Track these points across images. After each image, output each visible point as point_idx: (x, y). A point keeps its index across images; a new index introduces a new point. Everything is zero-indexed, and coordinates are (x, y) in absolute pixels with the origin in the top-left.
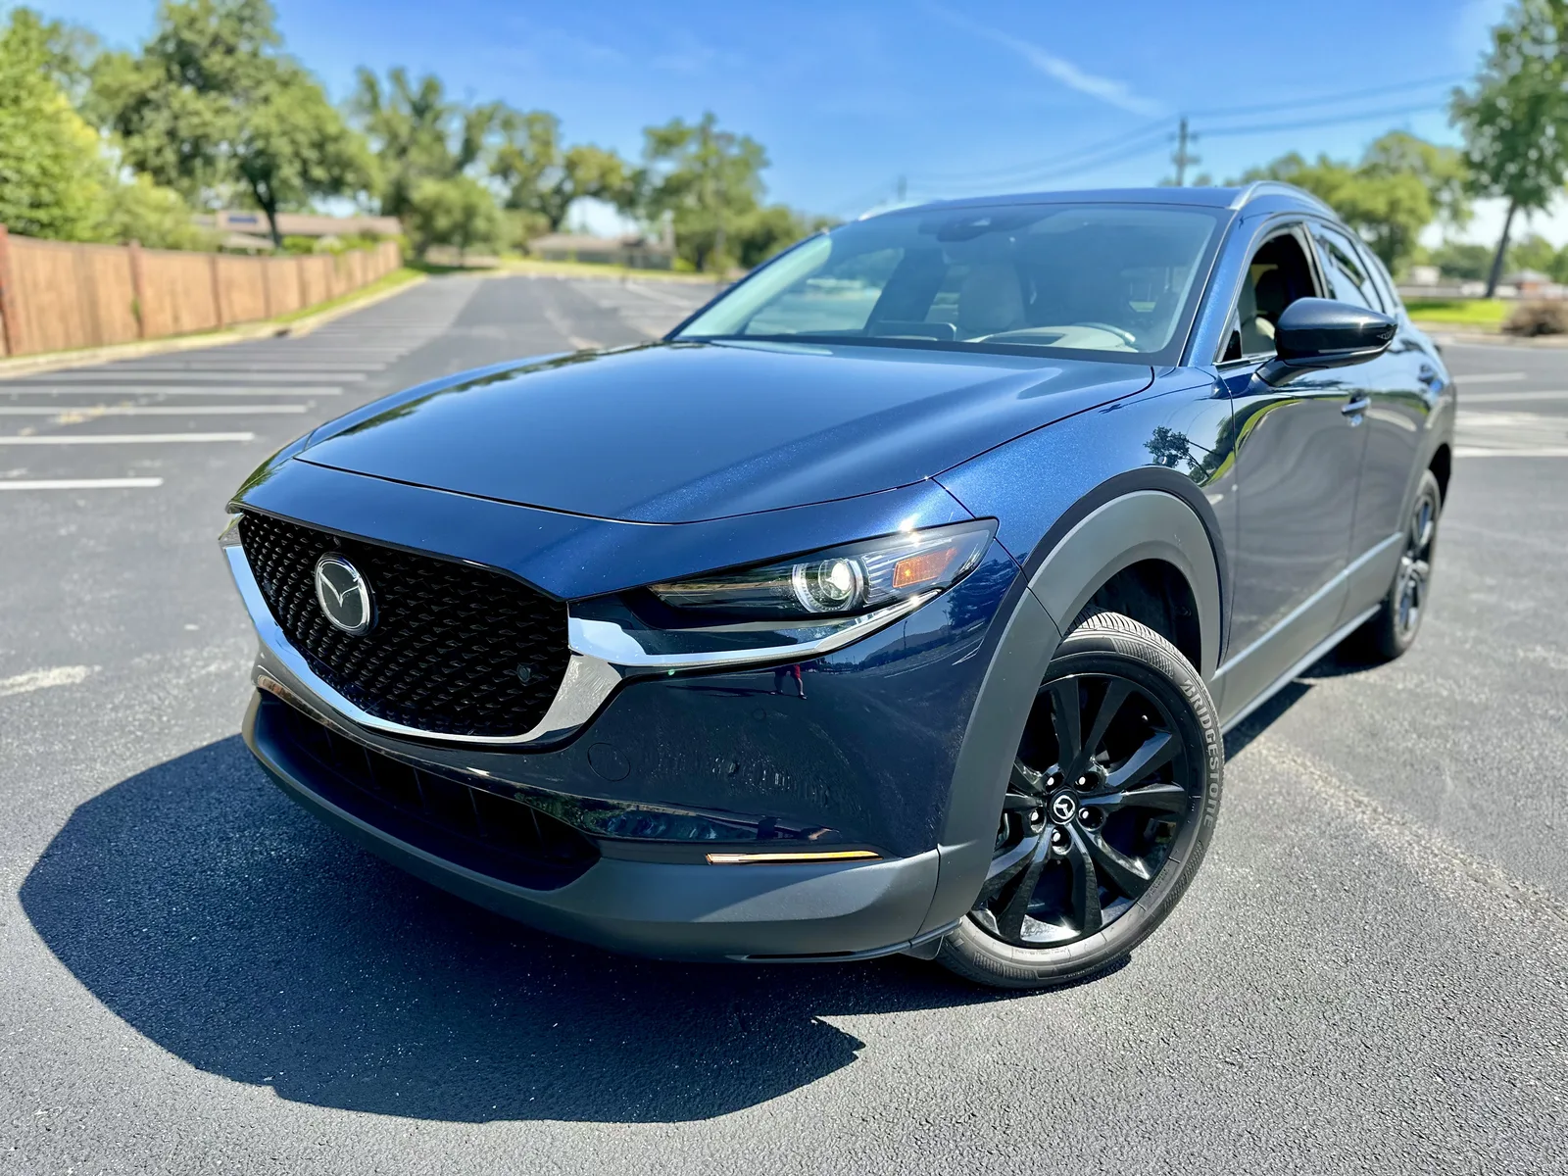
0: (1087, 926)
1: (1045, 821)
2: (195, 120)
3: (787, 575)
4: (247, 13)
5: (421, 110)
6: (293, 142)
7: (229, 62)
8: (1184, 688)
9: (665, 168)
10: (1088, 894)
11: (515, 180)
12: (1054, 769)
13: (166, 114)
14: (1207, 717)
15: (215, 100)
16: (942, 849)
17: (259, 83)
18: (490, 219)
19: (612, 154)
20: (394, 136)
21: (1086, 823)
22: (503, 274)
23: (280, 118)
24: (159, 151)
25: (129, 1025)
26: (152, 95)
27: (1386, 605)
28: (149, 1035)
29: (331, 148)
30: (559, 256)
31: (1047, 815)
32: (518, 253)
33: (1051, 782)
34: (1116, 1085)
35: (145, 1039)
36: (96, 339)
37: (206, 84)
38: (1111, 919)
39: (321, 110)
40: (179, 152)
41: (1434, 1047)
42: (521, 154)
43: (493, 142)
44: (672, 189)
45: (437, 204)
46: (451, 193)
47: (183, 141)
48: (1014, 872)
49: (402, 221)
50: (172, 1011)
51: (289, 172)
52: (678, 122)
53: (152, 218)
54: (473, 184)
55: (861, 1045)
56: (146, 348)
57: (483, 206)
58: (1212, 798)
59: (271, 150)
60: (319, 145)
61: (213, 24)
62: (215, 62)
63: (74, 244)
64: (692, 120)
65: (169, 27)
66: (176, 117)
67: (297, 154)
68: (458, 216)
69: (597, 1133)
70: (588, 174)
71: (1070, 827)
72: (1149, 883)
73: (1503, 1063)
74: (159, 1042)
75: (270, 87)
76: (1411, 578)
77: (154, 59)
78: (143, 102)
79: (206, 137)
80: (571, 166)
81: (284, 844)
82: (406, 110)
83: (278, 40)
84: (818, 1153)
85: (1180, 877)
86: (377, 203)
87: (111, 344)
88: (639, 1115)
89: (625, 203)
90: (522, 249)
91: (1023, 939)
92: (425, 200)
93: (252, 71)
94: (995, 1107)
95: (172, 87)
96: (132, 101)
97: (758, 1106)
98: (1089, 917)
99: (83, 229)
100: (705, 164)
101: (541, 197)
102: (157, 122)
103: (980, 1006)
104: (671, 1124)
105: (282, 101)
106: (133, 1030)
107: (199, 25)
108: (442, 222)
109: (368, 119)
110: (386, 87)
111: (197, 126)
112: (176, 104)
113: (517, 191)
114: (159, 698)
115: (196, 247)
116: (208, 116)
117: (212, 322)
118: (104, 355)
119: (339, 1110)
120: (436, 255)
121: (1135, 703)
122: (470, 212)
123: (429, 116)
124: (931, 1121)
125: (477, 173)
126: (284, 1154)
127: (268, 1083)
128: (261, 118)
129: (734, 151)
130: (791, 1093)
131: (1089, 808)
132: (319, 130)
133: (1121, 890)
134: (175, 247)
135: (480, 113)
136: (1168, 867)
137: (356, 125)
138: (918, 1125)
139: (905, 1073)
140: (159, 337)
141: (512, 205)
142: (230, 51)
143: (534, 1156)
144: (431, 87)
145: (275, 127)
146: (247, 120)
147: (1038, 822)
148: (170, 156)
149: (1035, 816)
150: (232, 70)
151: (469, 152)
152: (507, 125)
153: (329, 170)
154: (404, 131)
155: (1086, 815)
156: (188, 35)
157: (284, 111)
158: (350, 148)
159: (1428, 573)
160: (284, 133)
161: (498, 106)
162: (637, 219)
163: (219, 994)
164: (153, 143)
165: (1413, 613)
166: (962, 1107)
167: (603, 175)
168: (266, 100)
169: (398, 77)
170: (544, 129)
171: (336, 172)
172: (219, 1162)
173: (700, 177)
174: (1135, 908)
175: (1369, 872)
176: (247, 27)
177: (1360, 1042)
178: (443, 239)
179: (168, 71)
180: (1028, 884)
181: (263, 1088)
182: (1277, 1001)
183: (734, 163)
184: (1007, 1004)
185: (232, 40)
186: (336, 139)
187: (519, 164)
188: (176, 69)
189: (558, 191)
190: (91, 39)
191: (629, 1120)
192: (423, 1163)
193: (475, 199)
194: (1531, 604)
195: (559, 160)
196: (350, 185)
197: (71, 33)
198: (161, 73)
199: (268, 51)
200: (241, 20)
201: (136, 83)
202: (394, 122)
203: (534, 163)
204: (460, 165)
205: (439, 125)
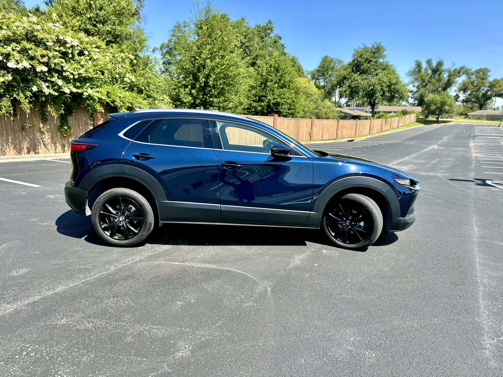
2: (356, 82)
4: (376, 51)
5: (435, 71)
6: (381, 86)
7: (369, 65)
11: (468, 93)
13: (349, 81)
15: (363, 76)
17: (376, 70)
18: (451, 106)
20: (423, 81)
22: (453, 123)
23: (380, 80)
26: (347, 76)
29: (393, 87)
32: (463, 117)
37: (363, 72)
39: (392, 76)
45: (432, 102)
46: (438, 98)
47: (352, 88)
49: (422, 107)
51: (378, 94)
54: (448, 94)
59: (375, 88)
60: (389, 87)
61: (367, 55)
62: (365, 66)
63: (296, 119)
65: (356, 57)
66: (352, 82)
67: (382, 89)
68: (439, 105)
70: (498, 89)
75: (379, 71)
77: (350, 66)
78: (345, 78)
79: (358, 86)
80: (492, 86)
82: (430, 72)
83: (384, 57)
90: (466, 116)
92: (428, 100)
93: (375, 67)
95: (353, 73)
96: (342, 78)
99: (298, 115)
101: (477, 98)
102: (347, 83)
105: (381, 75)
107: (363, 56)
108: (433, 107)
110: (424, 65)
111: (357, 84)
112: (352, 78)
113: (468, 96)
116: (360, 81)
117: (334, 137)
122: (443, 104)
123: (438, 73)
125: (452, 91)
128: (374, 80)
132: (390, 82)
135: (455, 70)
140: (315, 140)
141: (466, 101)
142: (370, 62)
144: (440, 64)
145: (377, 82)
146: (370, 81)
150: (369, 67)
151: (449, 84)
153: (391, 93)
154: (427, 79)
156: (359, 59)
157: (381, 77)
158: (398, 87)
160: (379, 84)
161: (462, 68)
164: (344, 89)
168: (377, 74)
169: (429, 62)
170: (483, 73)
171: (393, 94)
176: (376, 55)
178: (433, 113)
179: (353, 69)
185: (370, 59)
186: (395, 84)
187: (470, 86)
188: (354, 69)
189: (485, 95)
190: (340, 62)
193: (446, 99)
195: (487, 85)
196: (397, 97)
197: (336, 61)
198: (350, 70)
199: (381, 60)
200: (374, 53)
201: (344, 74)
202: (424, 76)
203: (477, 86)
204: (445, 89)
205: (441, 76)
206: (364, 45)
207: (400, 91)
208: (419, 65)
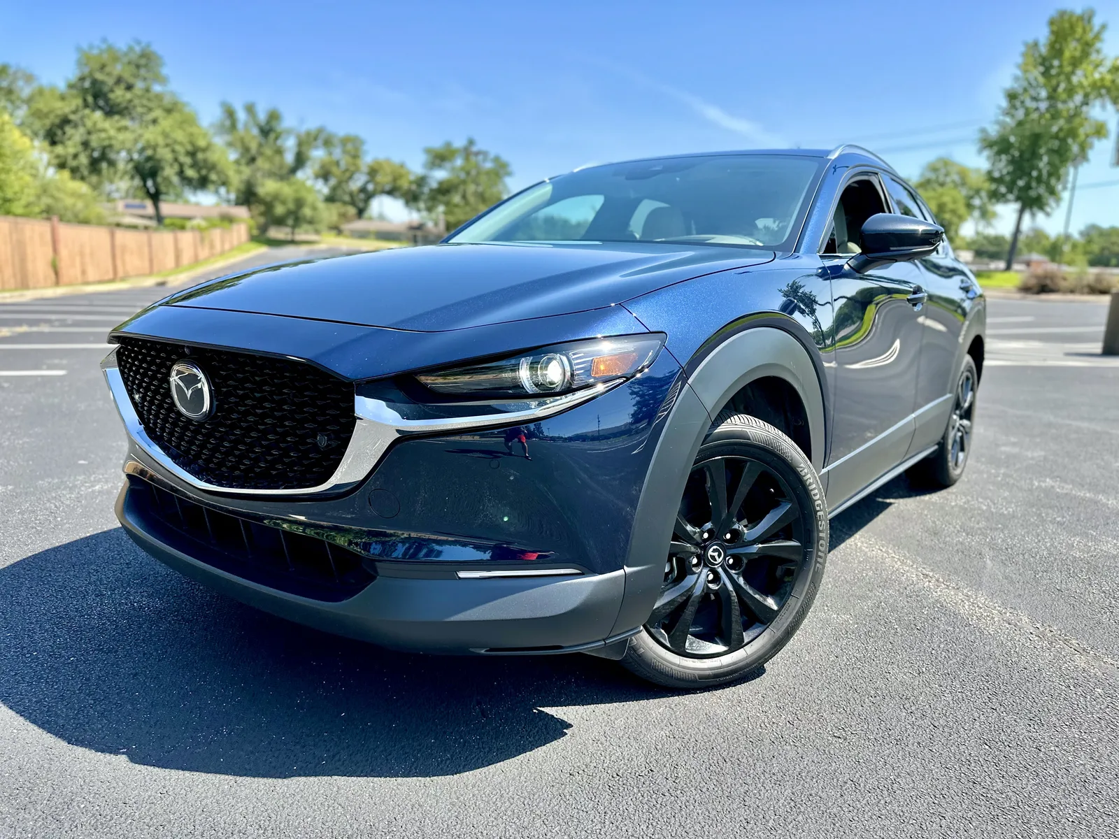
0: (733, 643)
1: (702, 564)
2: (103, 135)
3: (515, 368)
4: (143, 61)
5: (266, 131)
6: (173, 151)
7: (128, 95)
8: (799, 470)
9: (440, 175)
10: (733, 619)
11: (333, 182)
12: (708, 525)
13: (82, 130)
14: (816, 491)
15: (117, 121)
16: (628, 570)
17: (150, 110)
18: (314, 208)
19: (402, 166)
20: (246, 149)
21: (730, 566)
22: (322, 246)
23: (165, 135)
24: (75, 156)
25: (19, 715)
26: (72, 117)
27: (942, 445)
28: (34, 722)
29: (200, 156)
30: (363, 235)
31: (703, 560)
32: (334, 233)
33: (706, 536)
34: (755, 751)
35: (30, 724)
36: (24, 285)
37: (112, 110)
38: (750, 639)
39: (194, 130)
40: (91, 156)
41: (983, 726)
42: (337, 164)
43: (318, 154)
44: (444, 190)
45: (277, 197)
46: (286, 190)
47: (93, 150)
48: (680, 600)
49: (250, 210)
50: (52, 706)
51: (169, 172)
52: (448, 145)
53: (69, 201)
54: (303, 184)
55: (570, 726)
56: (60, 291)
57: (310, 198)
58: (820, 551)
59: (158, 156)
60: (192, 154)
61: (118, 69)
62: (119, 95)
63: (10, 218)
64: (459, 143)
65: (86, 71)
66: (89, 133)
67: (176, 160)
68: (291, 206)
69: (372, 784)
70: (384, 179)
71: (720, 570)
72: (776, 613)
73: (1032, 736)
74: (42, 726)
75: (158, 113)
76: (959, 430)
77: (74, 92)
78: (65, 121)
79: (110, 146)
80: (373, 172)
81: (144, 599)
82: (255, 131)
83: (163, 80)
84: (537, 796)
85: (800, 608)
86: (233, 196)
87: (35, 288)
88: (404, 773)
89: (411, 198)
90: (337, 230)
91: (687, 651)
92: (267, 194)
93: (145, 102)
94: (668, 765)
95: (87, 111)
96: (57, 121)
97: (493, 766)
98: (734, 636)
99: (17, 208)
100: (468, 173)
101: (351, 195)
102: (75, 136)
103: (656, 701)
104: (428, 779)
105: (166, 123)
106: (21, 719)
107: (108, 69)
108: (279, 210)
109: (228, 138)
110: (242, 116)
111: (104, 140)
112: (89, 124)
113: (334, 189)
114: (56, 506)
115: (100, 222)
116: (112, 132)
117: (111, 276)
118: (29, 295)
119: (177, 771)
120: (275, 233)
121: (765, 480)
122: (300, 203)
123: (272, 136)
124: (621, 775)
125: (305, 176)
126: (133, 800)
127: (123, 753)
128: (151, 134)
129: (489, 165)
130: (517, 757)
131: (733, 556)
132: (192, 144)
133: (757, 618)
134: (85, 222)
135: (308, 134)
136: (791, 601)
137: (219, 141)
138: (610, 777)
139: (602, 744)
140: (70, 284)
141: (330, 199)
142: (129, 87)
143: (324, 800)
144: (274, 116)
145: (161, 141)
146: (141, 136)
147: (697, 565)
148: (84, 160)
149: (695, 561)
150: (130, 101)
151: (300, 161)
152: (328, 143)
153: (199, 171)
154: (253, 146)
155: (731, 561)
156: (99, 76)
157: (168, 130)
158: (213, 157)
159: (971, 427)
160: (167, 145)
161: (321, 130)
162: (419, 210)
163: (89, 695)
164: (71, 150)
165: (961, 455)
166: (643, 765)
167: (395, 179)
168: (155, 121)
169: (250, 109)
170: (353, 146)
171: (204, 172)
172: (83, 806)
173: (464, 182)
174: (768, 630)
175: (934, 618)
176: (143, 72)
177: (930, 723)
178: (279, 222)
179: (85, 100)
180: (690, 611)
181: (119, 756)
182: (870, 698)
183: (488, 173)
184: (676, 699)
185: (131, 80)
186: (204, 150)
187: (334, 170)
188: (90, 99)
189: (363, 190)
190: (29, 78)
191: (396, 776)
192: (240, 805)
193: (304, 194)
194: (1043, 453)
195: (364, 169)
196: (213, 182)
197: (15, 73)
198: (79, 102)
199: (157, 88)
200: (138, 66)
201: (61, 108)
202: (247, 140)
203: (347, 170)
204: (293, 171)
205: (279, 142)
206: (104, 40)
207: (219, 167)
208: (230, 114)
